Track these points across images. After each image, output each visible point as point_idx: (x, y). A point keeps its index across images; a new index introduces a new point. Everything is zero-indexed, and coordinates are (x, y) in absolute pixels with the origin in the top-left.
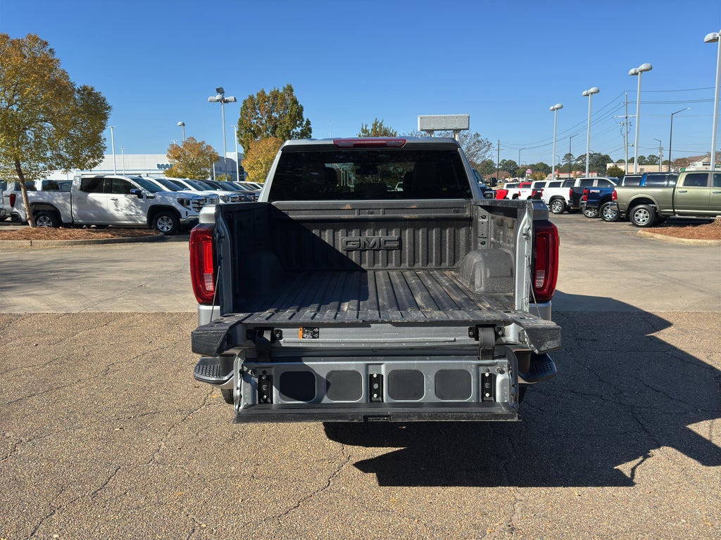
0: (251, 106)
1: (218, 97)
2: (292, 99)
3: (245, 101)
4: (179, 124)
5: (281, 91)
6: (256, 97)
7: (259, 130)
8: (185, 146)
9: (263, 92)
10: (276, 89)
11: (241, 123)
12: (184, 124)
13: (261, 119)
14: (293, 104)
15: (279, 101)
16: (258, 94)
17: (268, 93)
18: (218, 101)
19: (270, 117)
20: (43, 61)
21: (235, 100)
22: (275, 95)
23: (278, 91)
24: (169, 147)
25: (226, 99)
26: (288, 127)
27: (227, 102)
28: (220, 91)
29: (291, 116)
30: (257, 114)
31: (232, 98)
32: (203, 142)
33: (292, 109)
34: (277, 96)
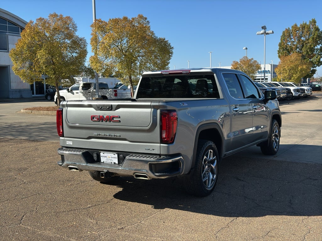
0: (287, 35)
1: (262, 31)
2: (315, 28)
3: (284, 32)
4: (244, 48)
5: (308, 23)
6: (291, 29)
7: (292, 49)
8: (241, 62)
9: (296, 25)
10: (305, 23)
11: (280, 45)
12: (246, 49)
13: (294, 42)
14: (316, 30)
15: (306, 30)
16: (292, 27)
17: (299, 26)
18: (262, 34)
19: (299, 41)
20: (140, 28)
21: (273, 32)
22: (303, 27)
23: (306, 23)
24: (232, 63)
25: (267, 32)
26: (311, 46)
27: (268, 34)
28: (264, 28)
29: (313, 38)
30: (291, 39)
31: (271, 31)
32: (252, 59)
33: (315, 34)
34: (305, 27)
